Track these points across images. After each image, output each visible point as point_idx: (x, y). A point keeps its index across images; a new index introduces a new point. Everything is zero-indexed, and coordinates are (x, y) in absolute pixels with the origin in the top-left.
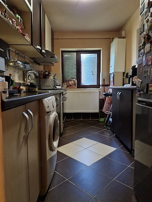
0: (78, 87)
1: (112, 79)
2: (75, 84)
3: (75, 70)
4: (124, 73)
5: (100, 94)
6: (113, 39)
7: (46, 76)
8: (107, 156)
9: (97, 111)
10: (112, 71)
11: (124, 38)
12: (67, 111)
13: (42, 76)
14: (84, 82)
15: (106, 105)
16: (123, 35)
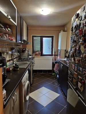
0: (41, 56)
1: (59, 53)
2: (39, 54)
3: (39, 46)
4: (65, 50)
5: (53, 60)
6: (60, 30)
7: (23, 51)
8: (54, 100)
9: (51, 69)
10: (59, 48)
11: (66, 31)
12: (35, 69)
13: (21, 51)
14: (44, 53)
15: (56, 66)
16: (66, 30)
